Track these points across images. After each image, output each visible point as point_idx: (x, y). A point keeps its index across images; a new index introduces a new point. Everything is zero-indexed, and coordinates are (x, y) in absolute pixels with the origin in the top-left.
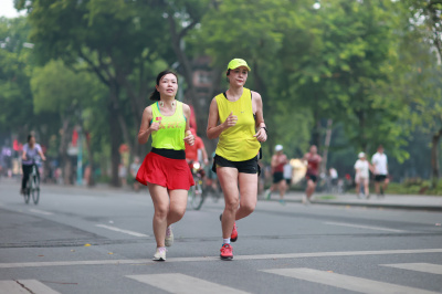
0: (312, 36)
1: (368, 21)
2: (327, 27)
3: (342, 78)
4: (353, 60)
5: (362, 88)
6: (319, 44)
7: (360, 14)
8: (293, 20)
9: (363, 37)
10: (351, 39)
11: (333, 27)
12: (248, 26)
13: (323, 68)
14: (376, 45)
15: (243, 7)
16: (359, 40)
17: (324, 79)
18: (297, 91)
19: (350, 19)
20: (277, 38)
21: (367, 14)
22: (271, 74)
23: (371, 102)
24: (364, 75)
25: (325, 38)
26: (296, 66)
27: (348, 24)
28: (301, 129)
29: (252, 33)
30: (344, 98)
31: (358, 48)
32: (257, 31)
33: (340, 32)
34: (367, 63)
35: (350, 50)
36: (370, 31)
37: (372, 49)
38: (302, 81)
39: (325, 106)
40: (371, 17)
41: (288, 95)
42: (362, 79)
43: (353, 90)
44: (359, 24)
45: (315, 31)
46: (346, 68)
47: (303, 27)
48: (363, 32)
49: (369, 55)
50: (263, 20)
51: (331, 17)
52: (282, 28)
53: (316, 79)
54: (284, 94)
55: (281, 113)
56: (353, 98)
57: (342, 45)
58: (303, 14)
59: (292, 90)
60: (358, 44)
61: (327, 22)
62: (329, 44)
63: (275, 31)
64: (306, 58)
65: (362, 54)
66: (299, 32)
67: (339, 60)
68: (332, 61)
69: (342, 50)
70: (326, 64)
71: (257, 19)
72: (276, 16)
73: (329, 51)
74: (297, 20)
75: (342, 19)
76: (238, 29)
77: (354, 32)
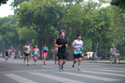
0: (91, 20)
1: (106, 16)
2: (95, 18)
3: (99, 31)
4: (102, 26)
5: (104, 33)
6: (93, 22)
7: (104, 14)
8: (86, 17)
9: (104, 20)
10: (101, 21)
11: (96, 18)
12: (75, 19)
14: (108, 22)
15: (73, 14)
16: (103, 21)
17: (94, 31)
18: (88, 34)
19: (101, 16)
20: (82, 21)
21: (105, 15)
22: (81, 30)
23: (107, 37)
24: (105, 30)
25: (95, 21)
26: (87, 28)
27: (100, 17)
28: (89, 44)
29: (76, 20)
30: (100, 36)
31: (103, 23)
32: (77, 20)
33: (98, 19)
34: (105, 27)
35: (101, 24)
36: (106, 19)
37: (107, 23)
38: (89, 32)
39: (95, 38)
40: (106, 15)
41: (86, 35)
42: (104, 31)
43: (102, 34)
44: (103, 17)
46: (100, 28)
47: (89, 18)
48: (104, 19)
49: (106, 25)
50: (78, 17)
51: (96, 15)
52: (83, 19)
53: (92, 31)
54: (84, 35)
56: (102, 36)
57: (99, 22)
58: (89, 15)
59: (86, 34)
61: (95, 17)
62: (95, 22)
64: (90, 26)
65: (104, 25)
66: (88, 20)
67: (98, 26)
68: (96, 27)
69: (99, 24)
70: (95, 27)
71: (77, 17)
72: (82, 16)
73: (96, 24)
74: (87, 17)
75: (99, 16)
76: (72, 19)
77: (102, 19)
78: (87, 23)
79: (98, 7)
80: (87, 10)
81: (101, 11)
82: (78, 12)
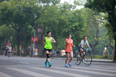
0: (66, 21)
2: (70, 19)
3: (73, 31)
4: (76, 27)
5: (78, 33)
6: (67, 23)
7: (78, 16)
8: (61, 17)
9: (78, 21)
10: (75, 22)
12: (51, 19)
13: (68, 28)
14: (81, 23)
15: (50, 14)
16: (77, 22)
17: (69, 31)
18: (63, 34)
19: (75, 17)
20: (58, 21)
21: (79, 16)
22: (56, 30)
23: (80, 37)
25: (69, 21)
26: (62, 28)
27: (75, 18)
28: (64, 42)
29: (52, 20)
31: (77, 24)
32: (53, 20)
33: (73, 20)
34: (79, 28)
35: (75, 24)
36: (80, 20)
37: (80, 24)
38: (63, 31)
40: (80, 17)
41: (61, 34)
42: (77, 31)
43: (75, 34)
44: (77, 18)
45: (67, 20)
46: (74, 28)
47: (64, 19)
48: (78, 20)
49: (79, 25)
51: (71, 16)
52: (59, 19)
53: (67, 31)
54: (59, 34)
55: (59, 39)
57: (73, 23)
58: (64, 16)
59: (61, 33)
60: (77, 23)
62: (70, 23)
63: (57, 20)
64: (64, 26)
65: (78, 25)
66: (63, 20)
67: (72, 26)
68: (70, 27)
69: (73, 24)
71: (53, 17)
72: (57, 16)
73: (70, 24)
74: (63, 17)
75: (73, 17)
76: (49, 19)
77: (76, 20)
78: (62, 24)
79: (73, 8)
80: (63, 11)
81: (76, 13)
82: (54, 13)
